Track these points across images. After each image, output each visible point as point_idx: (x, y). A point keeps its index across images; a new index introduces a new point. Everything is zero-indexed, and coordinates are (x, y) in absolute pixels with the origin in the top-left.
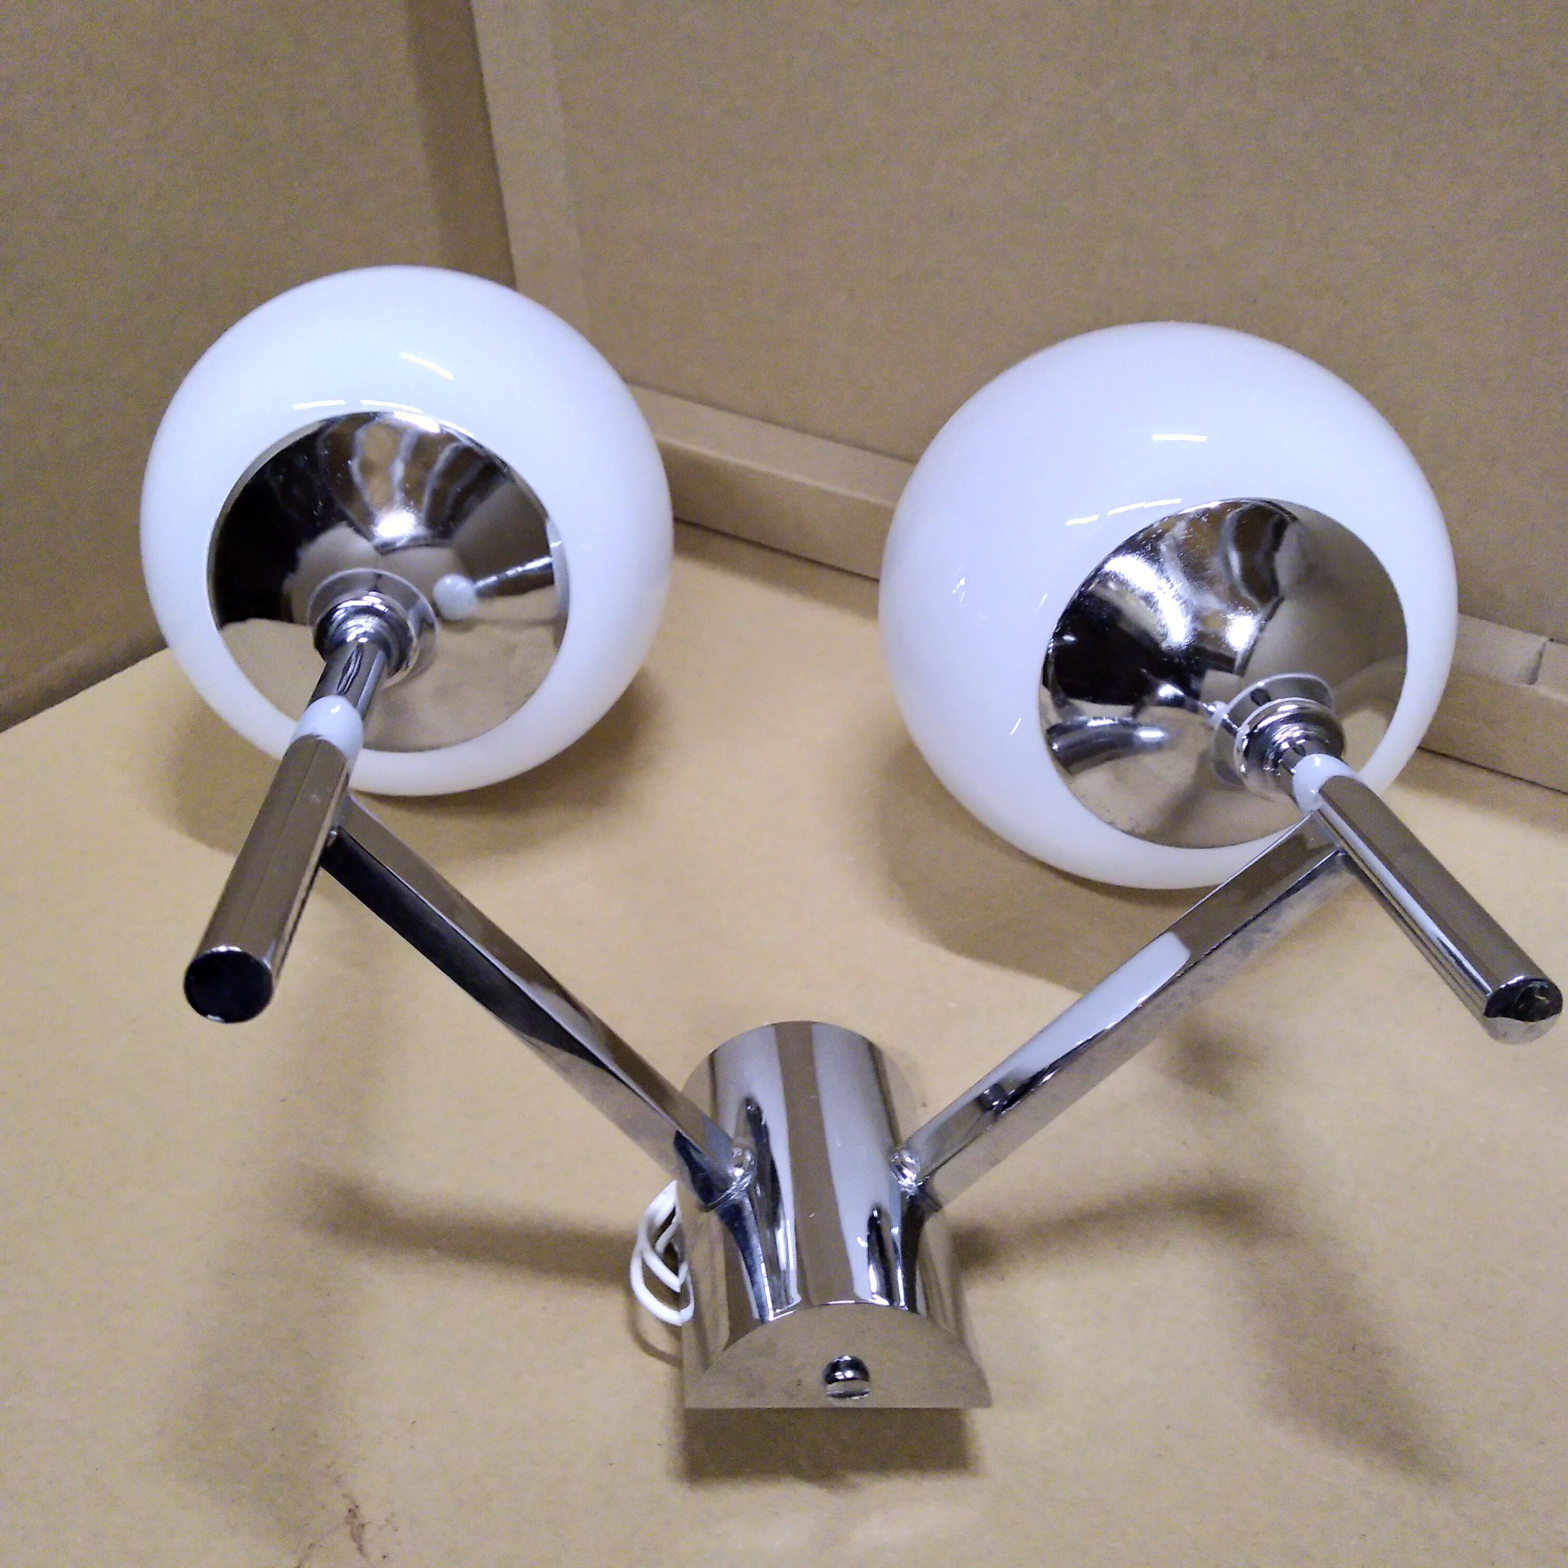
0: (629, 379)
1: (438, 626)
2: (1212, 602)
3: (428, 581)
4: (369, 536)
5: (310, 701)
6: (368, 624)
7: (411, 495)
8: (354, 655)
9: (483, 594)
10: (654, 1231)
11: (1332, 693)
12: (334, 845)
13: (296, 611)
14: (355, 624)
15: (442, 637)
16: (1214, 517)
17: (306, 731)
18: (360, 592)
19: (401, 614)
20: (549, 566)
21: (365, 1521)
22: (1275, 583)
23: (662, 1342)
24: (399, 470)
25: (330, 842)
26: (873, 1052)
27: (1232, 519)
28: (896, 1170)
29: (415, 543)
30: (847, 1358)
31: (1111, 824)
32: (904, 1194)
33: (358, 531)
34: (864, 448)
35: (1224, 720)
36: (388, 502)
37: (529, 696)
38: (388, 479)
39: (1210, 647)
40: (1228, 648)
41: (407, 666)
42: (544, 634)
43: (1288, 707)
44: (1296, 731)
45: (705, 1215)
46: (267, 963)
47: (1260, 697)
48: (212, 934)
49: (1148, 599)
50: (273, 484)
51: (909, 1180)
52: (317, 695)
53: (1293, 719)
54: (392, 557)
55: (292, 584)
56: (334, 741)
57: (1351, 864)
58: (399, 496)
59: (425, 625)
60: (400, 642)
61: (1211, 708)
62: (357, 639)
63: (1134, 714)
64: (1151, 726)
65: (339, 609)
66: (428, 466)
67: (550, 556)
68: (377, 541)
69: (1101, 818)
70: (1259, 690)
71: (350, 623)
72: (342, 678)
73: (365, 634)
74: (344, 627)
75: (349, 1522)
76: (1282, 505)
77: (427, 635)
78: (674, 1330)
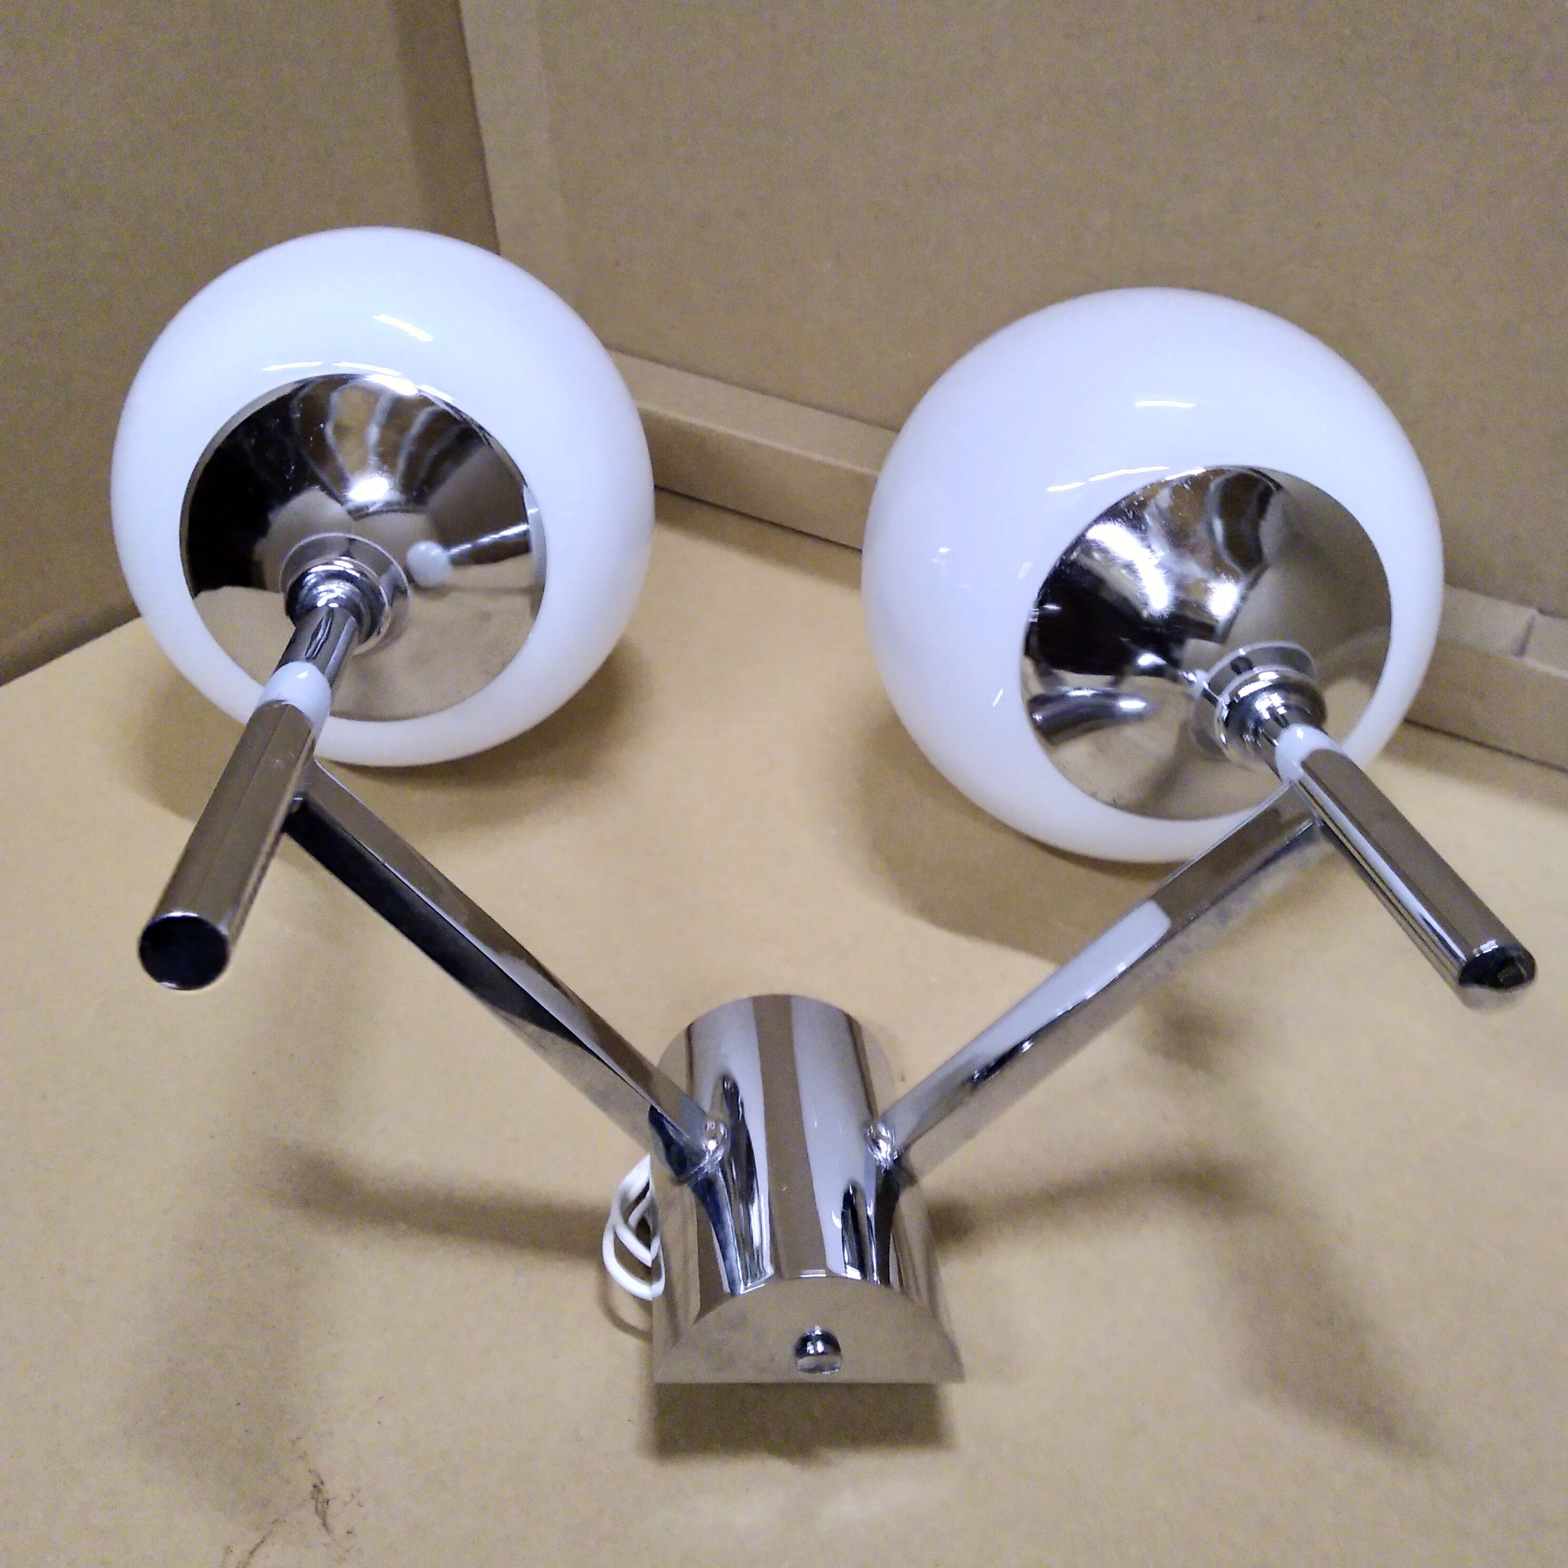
0: (611, 345)
1: (410, 592)
2: (1194, 569)
3: (401, 548)
4: (341, 500)
5: (277, 666)
6: (340, 589)
7: (386, 459)
8: (323, 621)
9: (457, 562)
10: (626, 1206)
11: (1315, 664)
12: (298, 812)
13: (268, 578)
14: (326, 589)
15: (415, 604)
16: (1198, 484)
17: (273, 696)
18: (333, 556)
19: (374, 581)
20: (526, 533)
21: (330, 1496)
22: (1259, 550)
23: (633, 1316)
24: (373, 433)
25: (295, 809)
26: (852, 1026)
27: (1217, 487)
28: (871, 1143)
29: (389, 508)
30: (818, 1332)
31: (1094, 795)
32: (879, 1168)
33: (331, 494)
34: (851, 417)
35: (1205, 690)
36: (362, 466)
37: (504, 665)
38: (362, 441)
39: (1190, 614)
40: (1211, 616)
41: (379, 633)
42: (521, 603)
43: (1267, 676)
44: (1276, 700)
45: (677, 1190)
46: (223, 929)
47: (1241, 666)
48: (169, 897)
49: (1129, 567)
50: (246, 447)
51: (884, 1153)
52: (285, 660)
53: (1275, 687)
54: (366, 521)
55: (264, 549)
56: (300, 707)
57: (1329, 833)
58: (373, 460)
59: (398, 591)
60: (371, 608)
61: (1191, 677)
62: (327, 605)
63: (1114, 684)
64: (1132, 696)
65: (310, 574)
66: (403, 429)
67: (527, 522)
68: (350, 505)
69: (1083, 791)
70: (1240, 658)
71: (321, 588)
72: (311, 644)
73: (336, 599)
74: (315, 592)
75: (313, 1498)
76: (1265, 472)
77: (399, 602)
78: (645, 1305)
